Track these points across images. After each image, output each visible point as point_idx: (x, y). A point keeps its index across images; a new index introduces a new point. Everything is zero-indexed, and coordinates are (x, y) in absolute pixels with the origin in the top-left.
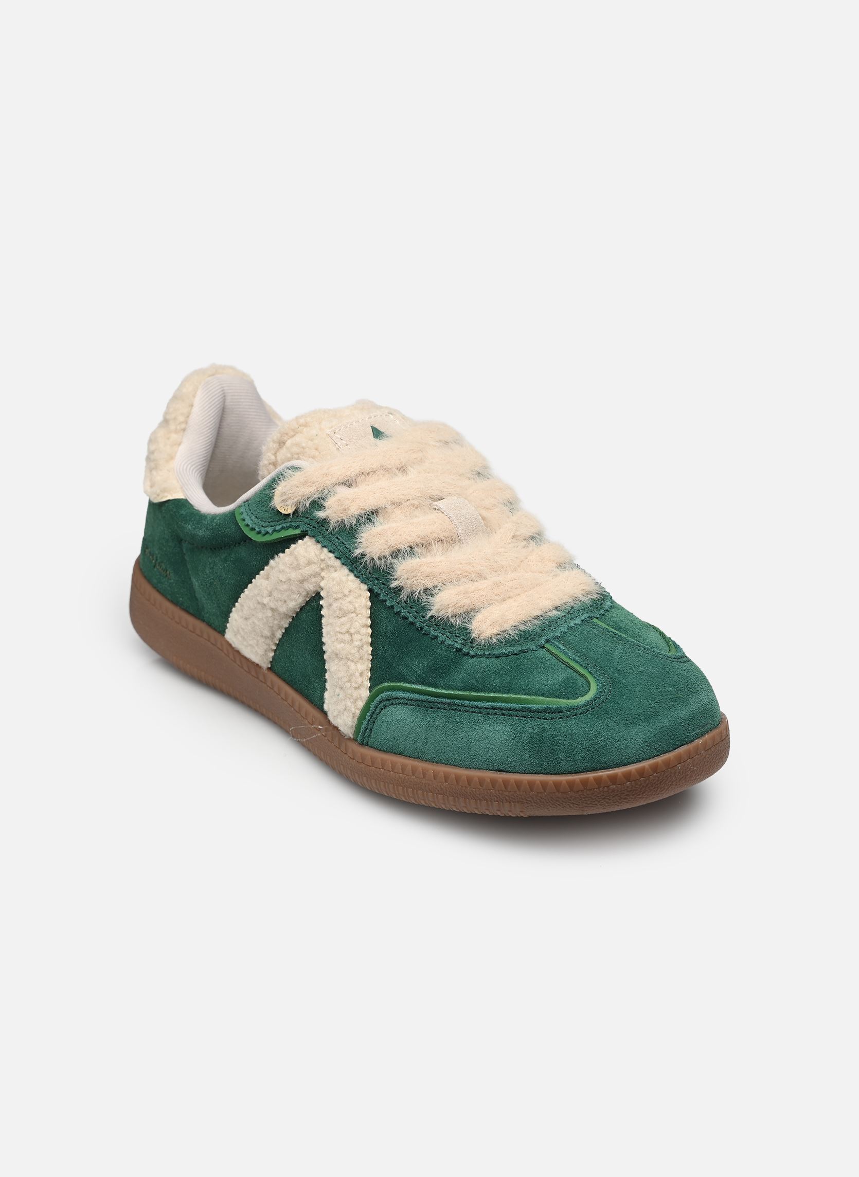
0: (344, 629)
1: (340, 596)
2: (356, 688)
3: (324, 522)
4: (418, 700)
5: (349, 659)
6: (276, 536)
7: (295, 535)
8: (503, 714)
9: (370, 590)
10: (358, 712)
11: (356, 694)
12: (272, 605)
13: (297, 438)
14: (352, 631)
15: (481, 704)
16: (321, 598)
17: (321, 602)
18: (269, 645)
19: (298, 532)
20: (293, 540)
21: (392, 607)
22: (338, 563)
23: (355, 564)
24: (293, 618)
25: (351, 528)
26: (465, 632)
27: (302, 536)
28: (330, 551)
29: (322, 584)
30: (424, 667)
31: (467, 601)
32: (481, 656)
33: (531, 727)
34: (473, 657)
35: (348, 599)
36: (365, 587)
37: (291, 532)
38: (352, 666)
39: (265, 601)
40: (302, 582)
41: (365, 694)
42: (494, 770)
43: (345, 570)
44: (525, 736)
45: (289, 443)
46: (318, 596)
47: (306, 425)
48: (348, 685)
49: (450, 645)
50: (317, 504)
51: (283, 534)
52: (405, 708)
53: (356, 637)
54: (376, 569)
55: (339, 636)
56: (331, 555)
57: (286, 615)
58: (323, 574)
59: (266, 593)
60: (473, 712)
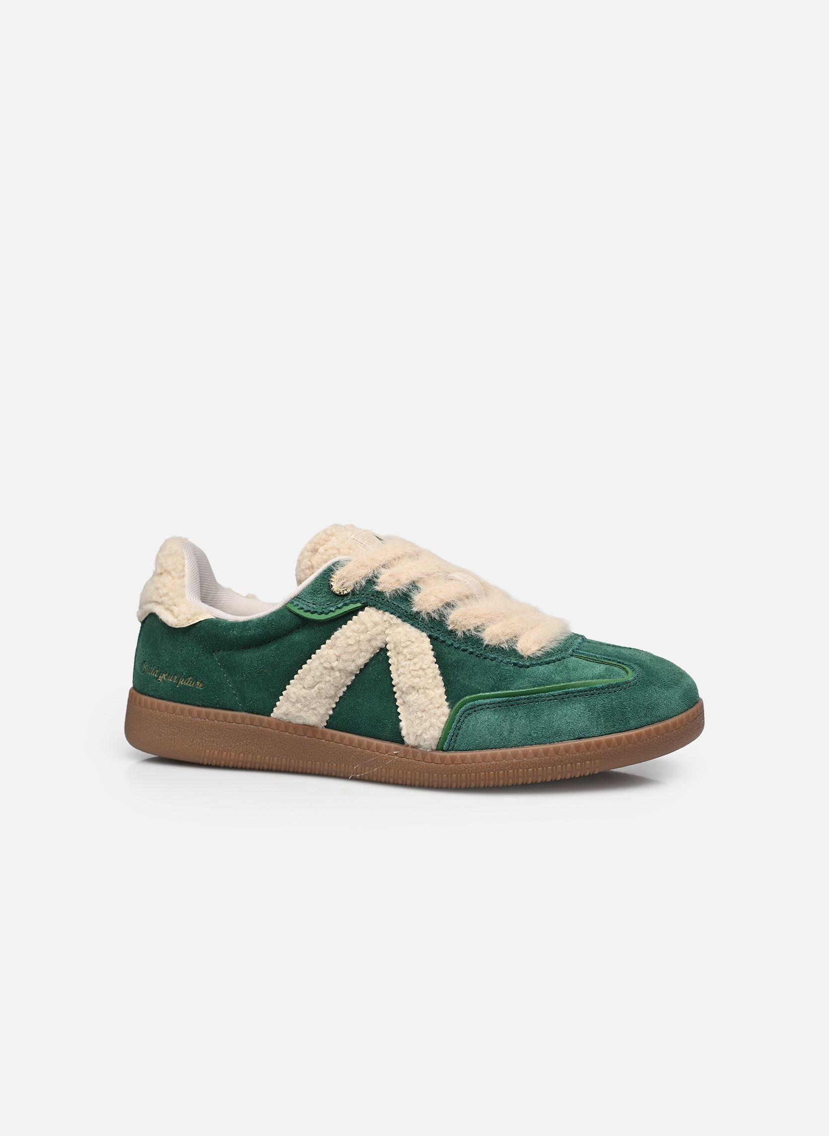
0: (418, 666)
1: (408, 643)
2: (439, 707)
3: (380, 593)
4: (499, 703)
5: (427, 689)
6: (339, 612)
7: (358, 607)
8: (575, 696)
9: (430, 636)
10: (442, 726)
11: (439, 712)
12: (341, 667)
13: (329, 545)
14: (424, 667)
15: (556, 693)
16: (387, 650)
17: (388, 654)
18: (329, 704)
19: (359, 605)
20: (355, 612)
21: (452, 645)
22: (399, 621)
23: (413, 619)
24: (356, 675)
25: (404, 594)
26: (513, 652)
27: (362, 609)
28: (392, 613)
29: (388, 639)
30: (494, 679)
31: (508, 631)
32: (536, 665)
33: (600, 701)
34: (528, 667)
35: (416, 644)
36: (424, 634)
37: (352, 607)
38: (430, 692)
39: (335, 664)
40: (369, 641)
41: (446, 710)
42: (575, 739)
43: (407, 626)
44: (599, 707)
45: (321, 550)
46: (383, 651)
47: (332, 535)
48: (431, 706)
49: (508, 662)
50: (371, 582)
51: (346, 609)
52: (488, 712)
53: (429, 671)
54: (432, 620)
55: (414, 673)
56: (392, 616)
57: (351, 673)
58: (387, 632)
59: (334, 658)
60: (549, 700)
